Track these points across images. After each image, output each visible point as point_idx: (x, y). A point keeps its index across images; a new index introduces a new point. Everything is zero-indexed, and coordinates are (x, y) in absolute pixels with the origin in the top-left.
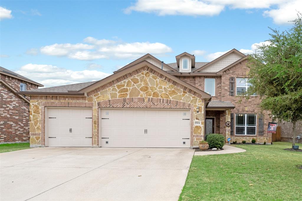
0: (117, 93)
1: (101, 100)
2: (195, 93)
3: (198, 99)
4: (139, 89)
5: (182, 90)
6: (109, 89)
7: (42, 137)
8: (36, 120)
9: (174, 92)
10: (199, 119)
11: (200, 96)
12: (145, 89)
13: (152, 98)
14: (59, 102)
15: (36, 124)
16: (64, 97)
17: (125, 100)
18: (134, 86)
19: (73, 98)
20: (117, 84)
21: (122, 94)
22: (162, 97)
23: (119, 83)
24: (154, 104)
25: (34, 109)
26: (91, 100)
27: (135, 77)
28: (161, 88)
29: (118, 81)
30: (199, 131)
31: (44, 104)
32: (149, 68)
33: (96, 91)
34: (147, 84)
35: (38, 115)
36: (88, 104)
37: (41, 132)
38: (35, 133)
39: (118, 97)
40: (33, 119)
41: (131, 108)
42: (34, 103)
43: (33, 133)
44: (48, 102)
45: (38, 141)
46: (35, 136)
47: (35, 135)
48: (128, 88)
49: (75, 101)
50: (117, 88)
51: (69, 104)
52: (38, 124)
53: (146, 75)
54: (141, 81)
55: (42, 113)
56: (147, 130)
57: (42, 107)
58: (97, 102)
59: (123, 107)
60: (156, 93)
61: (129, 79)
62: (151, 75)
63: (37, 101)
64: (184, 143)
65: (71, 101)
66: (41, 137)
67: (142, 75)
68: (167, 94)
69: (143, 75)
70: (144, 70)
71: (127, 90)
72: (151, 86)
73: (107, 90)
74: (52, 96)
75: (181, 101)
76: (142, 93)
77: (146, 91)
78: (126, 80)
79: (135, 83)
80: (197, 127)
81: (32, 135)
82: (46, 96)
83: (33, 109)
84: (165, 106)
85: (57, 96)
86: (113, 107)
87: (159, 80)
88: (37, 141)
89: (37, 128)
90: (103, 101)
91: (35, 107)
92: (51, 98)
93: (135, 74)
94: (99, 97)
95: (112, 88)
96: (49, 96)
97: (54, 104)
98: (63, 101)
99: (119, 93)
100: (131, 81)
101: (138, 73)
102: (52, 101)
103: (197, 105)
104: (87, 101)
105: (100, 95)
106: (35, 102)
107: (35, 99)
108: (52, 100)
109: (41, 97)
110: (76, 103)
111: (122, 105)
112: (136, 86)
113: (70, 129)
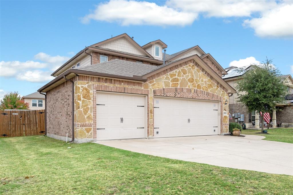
0: (170, 82)
1: (156, 87)
2: (224, 88)
3: (225, 93)
4: (187, 80)
5: (216, 84)
6: (163, 77)
7: (94, 128)
8: (86, 107)
9: (210, 86)
10: (227, 110)
11: (227, 91)
12: (192, 80)
13: (197, 90)
14: (114, 86)
15: (86, 111)
16: (119, 80)
17: (176, 90)
18: (184, 76)
19: (129, 83)
20: (170, 73)
21: (174, 84)
22: (203, 89)
23: (172, 72)
24: (198, 95)
25: (84, 93)
26: (147, 87)
27: (184, 67)
28: (202, 81)
29: (170, 70)
30: (226, 120)
31: (96, 87)
32: (194, 61)
33: (152, 77)
34: (193, 76)
35: (89, 101)
36: (145, 91)
37: (93, 123)
38: (85, 124)
39: (171, 85)
40: (82, 105)
41: (181, 98)
42: (83, 85)
43: (83, 124)
44: (101, 86)
45: (89, 134)
46: (84, 128)
47: (85, 126)
48: (179, 78)
49: (131, 87)
50: (170, 76)
51: (125, 89)
52: (89, 112)
53: (192, 67)
54: (189, 74)
55: (94, 99)
57: (93, 91)
58: (152, 90)
59: (174, 97)
60: (199, 85)
61: (180, 69)
62: (196, 68)
63: (87, 83)
64: (215, 131)
65: (126, 86)
66: (93, 129)
67: (189, 67)
68: (206, 87)
69: (190, 67)
70: (191, 62)
71: (178, 80)
72: (196, 78)
73: (162, 77)
74: (106, 79)
75: (215, 94)
76: (189, 84)
77: (193, 82)
78: (177, 70)
79: (184, 74)
80: (225, 116)
81: (81, 126)
82: (99, 78)
83: (82, 93)
84: (205, 98)
85: (111, 79)
86: (167, 96)
87: (201, 73)
88: (87, 134)
89: (87, 118)
90: (158, 89)
91: (85, 91)
92: (104, 80)
93: (184, 66)
94: (154, 84)
95: (165, 77)
96: (103, 78)
97: (108, 88)
98: (119, 86)
99: (171, 82)
100: (181, 71)
101: (186, 65)
102: (106, 84)
103: (225, 98)
104: (143, 88)
105: (155, 83)
106: (85, 85)
107: (85, 80)
108: (106, 83)
109: (92, 79)
110: (132, 89)
111: (174, 95)
112: (185, 77)
113: (121, 118)
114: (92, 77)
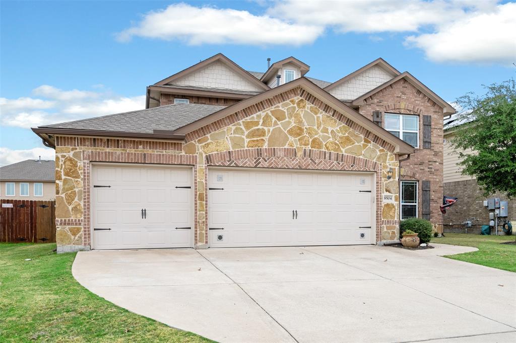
0: (244, 137)
1: (213, 150)
2: (384, 143)
3: (389, 153)
4: (286, 132)
5: (362, 136)
6: (227, 130)
7: (85, 228)
8: (70, 192)
9: (348, 140)
10: (392, 191)
11: (392, 148)
12: (298, 132)
13: (310, 150)
14: (124, 152)
15: (70, 199)
16: (134, 141)
17: (259, 153)
18: (278, 124)
19: (153, 145)
20: (244, 120)
21: (253, 141)
22: (327, 148)
23: (248, 119)
24: (314, 161)
25: (67, 167)
26: (192, 150)
27: (278, 107)
28: (325, 130)
29: (246, 114)
30: (391, 214)
31: (89, 156)
32: (304, 91)
33: (203, 131)
34: (300, 122)
35: (76, 180)
36: (187, 158)
37: (83, 218)
38: (69, 220)
39: (246, 145)
40: (64, 188)
41: (272, 168)
42: (65, 154)
43: (65, 220)
44: (99, 152)
45: (77, 238)
46: (67, 227)
47: (69, 224)
48: (266, 129)
49: (157, 152)
50: (245, 127)
51: (145, 157)
52: (76, 199)
53: (298, 104)
54: (290, 117)
55: (85, 176)
56: (296, 211)
57: (84, 163)
58: (204, 155)
59: (256, 167)
60: (317, 141)
61: (268, 111)
62: (309, 105)
63: (73, 149)
64: (362, 235)
65: (149, 151)
66: (83, 229)
67: (292, 105)
68: (336, 144)
69: (294, 104)
70: (295, 94)
71: (263, 133)
72: (308, 127)
73: (225, 130)
74: (108, 140)
75: (361, 157)
76: (291, 139)
77: (300, 135)
78: (261, 112)
79: (278, 119)
80: (387, 205)
81: (61, 224)
82: (94, 139)
83: (63, 167)
84: (333, 166)
85: (118, 140)
86: (237, 166)
87: (322, 115)
88: (73, 237)
89: (72, 210)
90: (216, 152)
91: (68, 163)
92: (104, 143)
93: (279, 103)
94: (208, 144)
95: (234, 128)
96: (101, 140)
97: (112, 156)
98: (133, 151)
99: (248, 137)
100: (270, 114)
101: (284, 101)
102: (108, 150)
103: (388, 164)
104: (183, 153)
105: (209, 141)
106: (69, 152)
107: (68, 145)
108: (108, 147)
109: (82, 142)
110: (160, 155)
111: (255, 163)
112: (280, 126)
113: (142, 210)
114: (81, 139)
